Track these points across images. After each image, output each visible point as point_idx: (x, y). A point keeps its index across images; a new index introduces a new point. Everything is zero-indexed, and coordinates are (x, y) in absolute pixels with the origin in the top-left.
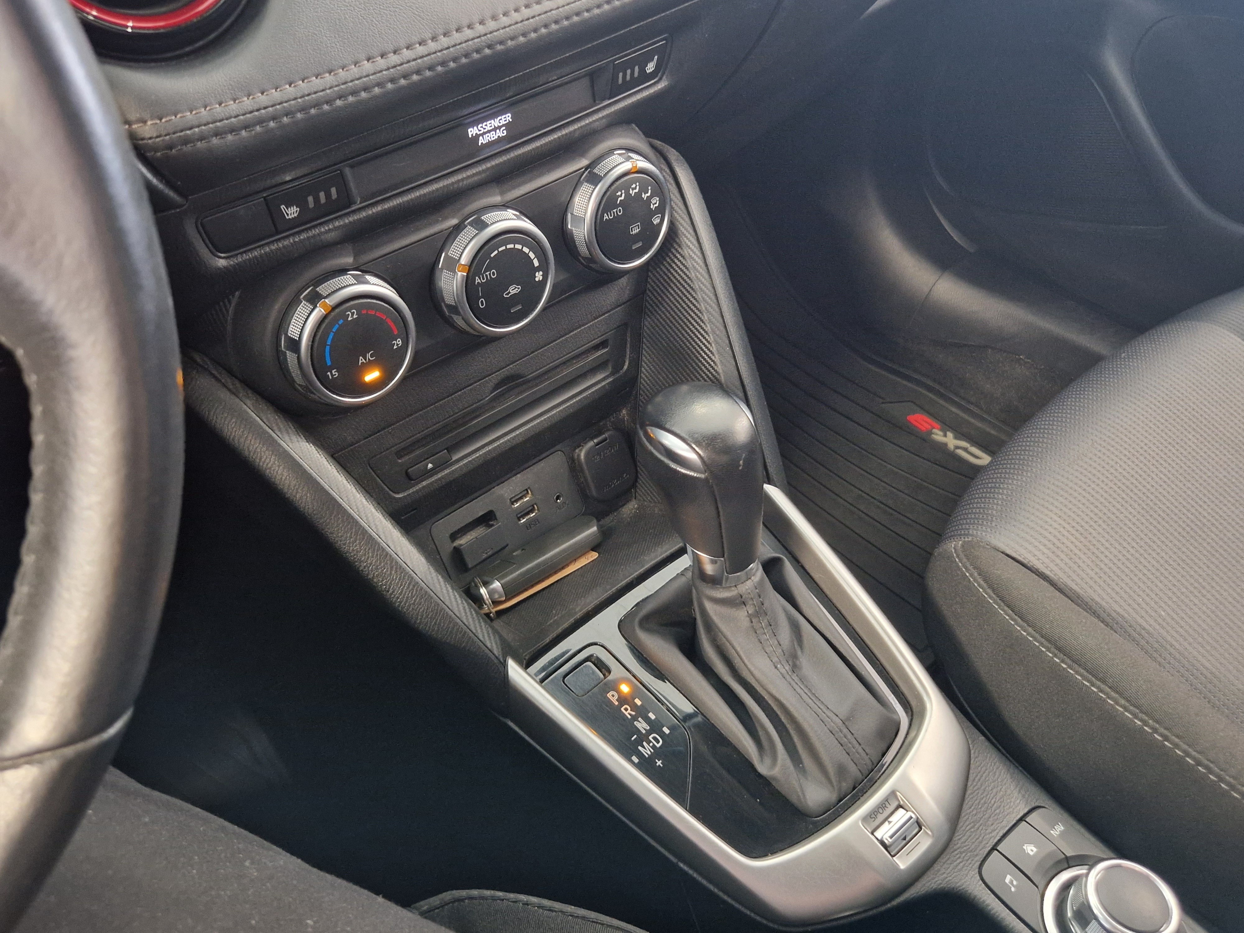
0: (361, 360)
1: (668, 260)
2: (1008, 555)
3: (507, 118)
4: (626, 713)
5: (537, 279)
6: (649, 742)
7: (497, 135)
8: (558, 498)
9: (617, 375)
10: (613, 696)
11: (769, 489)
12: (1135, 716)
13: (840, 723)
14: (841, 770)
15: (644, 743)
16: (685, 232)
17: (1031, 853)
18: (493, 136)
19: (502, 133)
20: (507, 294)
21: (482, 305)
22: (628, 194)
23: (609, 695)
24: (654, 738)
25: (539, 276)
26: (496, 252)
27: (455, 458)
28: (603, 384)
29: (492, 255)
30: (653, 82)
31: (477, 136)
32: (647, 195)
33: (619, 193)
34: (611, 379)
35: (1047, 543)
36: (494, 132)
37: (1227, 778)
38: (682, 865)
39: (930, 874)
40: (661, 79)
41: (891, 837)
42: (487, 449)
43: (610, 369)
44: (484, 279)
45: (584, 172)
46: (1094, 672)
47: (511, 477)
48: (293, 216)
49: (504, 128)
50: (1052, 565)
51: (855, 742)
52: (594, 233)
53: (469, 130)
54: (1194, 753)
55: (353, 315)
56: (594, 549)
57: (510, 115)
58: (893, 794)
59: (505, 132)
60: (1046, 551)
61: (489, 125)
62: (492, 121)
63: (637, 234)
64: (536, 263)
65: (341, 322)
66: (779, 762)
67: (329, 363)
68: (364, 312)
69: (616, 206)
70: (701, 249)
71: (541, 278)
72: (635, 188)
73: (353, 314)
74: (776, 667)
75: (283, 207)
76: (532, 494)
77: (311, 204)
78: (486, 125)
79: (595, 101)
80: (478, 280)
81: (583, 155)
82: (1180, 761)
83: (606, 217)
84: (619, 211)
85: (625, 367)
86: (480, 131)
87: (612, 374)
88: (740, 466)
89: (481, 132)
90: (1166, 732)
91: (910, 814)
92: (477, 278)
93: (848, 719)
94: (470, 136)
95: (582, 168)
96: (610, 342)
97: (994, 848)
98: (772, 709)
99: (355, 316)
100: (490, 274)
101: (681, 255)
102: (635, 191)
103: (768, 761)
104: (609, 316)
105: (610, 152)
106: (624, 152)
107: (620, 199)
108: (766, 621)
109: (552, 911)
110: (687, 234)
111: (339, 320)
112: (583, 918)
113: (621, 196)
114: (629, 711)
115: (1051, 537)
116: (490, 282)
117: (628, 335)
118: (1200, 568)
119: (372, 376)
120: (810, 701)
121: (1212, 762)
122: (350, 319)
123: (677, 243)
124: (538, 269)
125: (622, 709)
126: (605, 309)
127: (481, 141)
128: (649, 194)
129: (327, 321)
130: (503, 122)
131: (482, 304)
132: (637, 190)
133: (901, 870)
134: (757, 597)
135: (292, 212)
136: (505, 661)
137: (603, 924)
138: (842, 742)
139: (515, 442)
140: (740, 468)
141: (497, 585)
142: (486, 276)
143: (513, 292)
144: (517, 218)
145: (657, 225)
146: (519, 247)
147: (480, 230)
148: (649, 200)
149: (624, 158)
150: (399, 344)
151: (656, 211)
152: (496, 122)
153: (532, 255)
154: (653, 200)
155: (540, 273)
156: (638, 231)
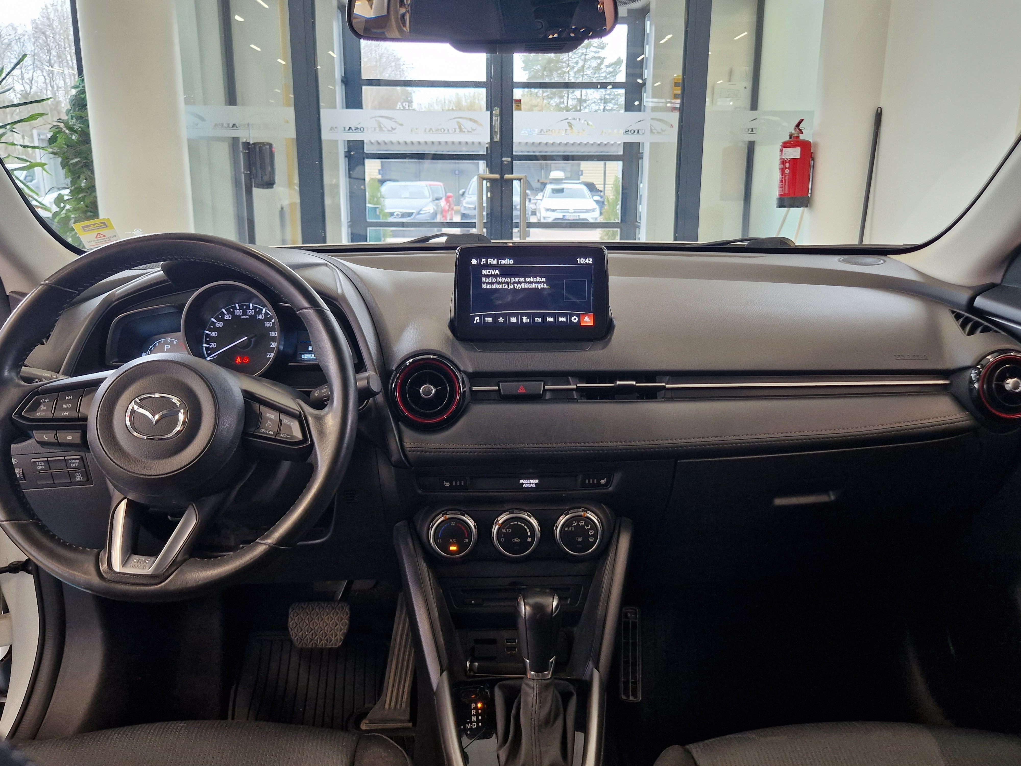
0: (451, 540)
5: (530, 541)
18: (530, 486)
19: (534, 486)
20: (514, 541)
21: (503, 542)
22: (578, 524)
25: (529, 539)
26: (513, 523)
29: (511, 524)
30: (605, 488)
31: (523, 484)
32: (588, 527)
33: (574, 522)
36: (530, 484)
40: (609, 488)
44: (505, 531)
45: (565, 511)
48: (447, 486)
49: (535, 484)
52: (560, 534)
53: (520, 480)
55: (453, 524)
57: (538, 480)
64: (529, 534)
65: (448, 524)
67: (439, 538)
68: (458, 525)
69: (572, 527)
75: (444, 482)
77: (454, 484)
78: (528, 481)
80: (503, 530)
81: (566, 504)
83: (566, 529)
84: (573, 529)
86: (524, 482)
94: (520, 482)
95: (564, 509)
100: (508, 530)
102: (582, 524)
105: (579, 507)
107: (574, 524)
116: (507, 533)
119: (453, 548)
122: (451, 525)
124: (529, 537)
127: (524, 485)
129: (443, 523)
130: (535, 482)
131: (503, 540)
135: (447, 484)
141: (476, 664)
143: (516, 541)
144: (528, 515)
145: (591, 542)
146: (523, 525)
147: (510, 514)
148: (588, 530)
149: (583, 511)
150: (467, 541)
151: (592, 536)
152: (532, 481)
153: (528, 530)
154: (591, 531)
155: (530, 539)
156: (581, 541)
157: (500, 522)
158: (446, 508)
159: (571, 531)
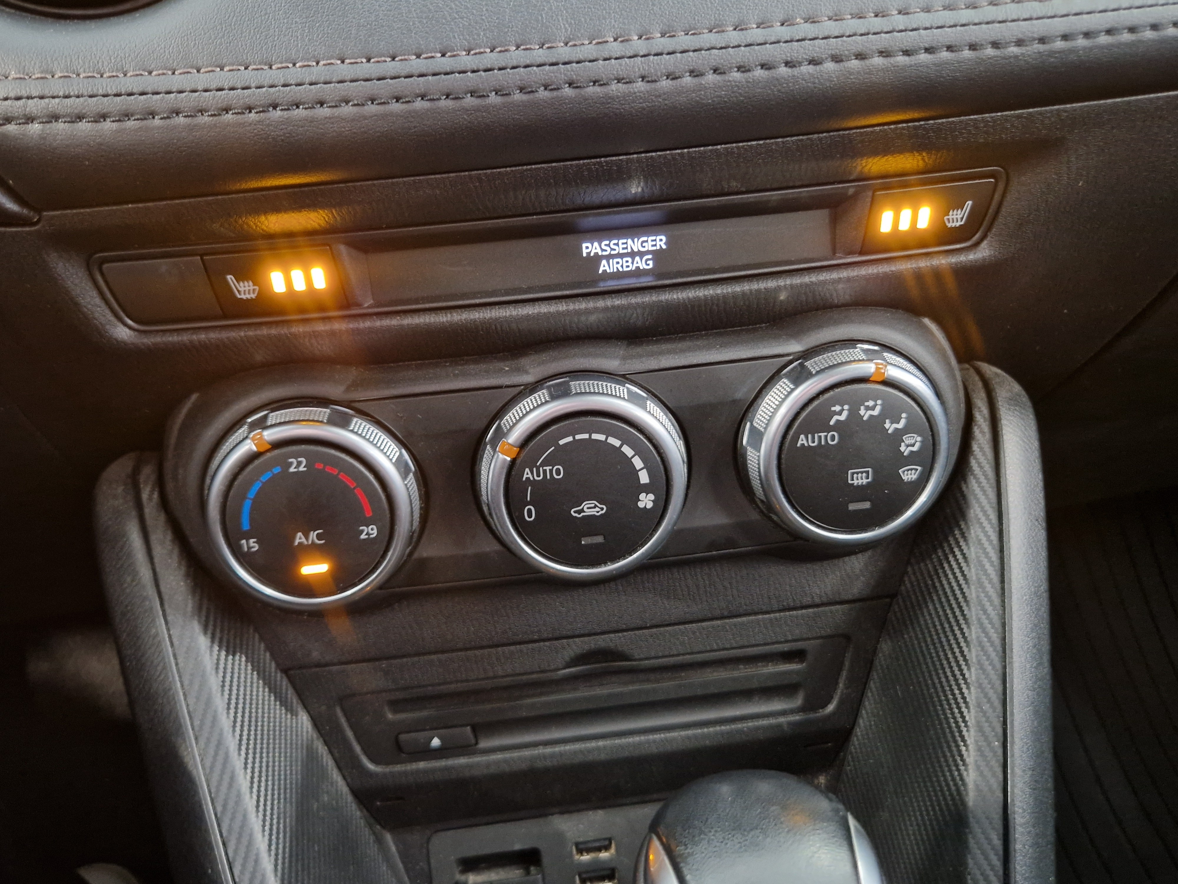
0: (299, 538)
1: (940, 554)
3: (658, 243)
5: (641, 505)
7: (635, 265)
9: (812, 716)
16: (980, 515)
18: (627, 265)
19: (645, 264)
20: (579, 512)
21: (530, 516)
22: (854, 413)
25: (646, 501)
26: (570, 439)
27: (484, 744)
28: (782, 720)
29: (562, 442)
30: (958, 246)
31: (598, 259)
32: (895, 426)
33: (837, 408)
34: (797, 718)
36: (630, 259)
40: (977, 244)
42: (541, 750)
43: (798, 701)
44: (538, 476)
45: (791, 362)
47: (587, 809)
48: (249, 296)
49: (650, 257)
52: (774, 462)
53: (584, 245)
55: (298, 466)
57: (664, 238)
59: (651, 263)
61: (621, 246)
62: (630, 241)
63: (861, 487)
64: (644, 478)
65: (277, 470)
67: (246, 526)
68: (320, 466)
69: (829, 429)
70: (1002, 550)
71: (650, 505)
72: (873, 408)
73: (299, 464)
75: (232, 277)
76: (617, 850)
78: (617, 244)
79: (834, 253)
80: (527, 474)
81: (796, 335)
83: (802, 440)
84: (832, 438)
85: (831, 708)
86: (603, 250)
87: (802, 709)
89: (604, 253)
92: (527, 470)
94: (585, 255)
95: (788, 355)
96: (810, 657)
99: (302, 469)
100: (551, 471)
102: (870, 412)
104: (814, 613)
105: (851, 342)
106: (876, 348)
107: (836, 418)
110: (983, 519)
111: (274, 466)
113: (840, 413)
116: (549, 483)
117: (848, 656)
119: (315, 568)
122: (292, 470)
123: (961, 530)
124: (646, 488)
126: (807, 600)
127: (604, 267)
128: (901, 425)
129: (257, 462)
130: (648, 246)
131: (530, 512)
132: (876, 412)
135: (246, 290)
139: (590, 758)
142: (545, 472)
143: (588, 512)
144: (633, 398)
145: (911, 483)
146: (615, 442)
147: (554, 397)
148: (899, 435)
149: (870, 356)
150: (374, 533)
151: (913, 459)
152: (635, 244)
153: (638, 463)
154: (908, 439)
155: (651, 497)
156: (865, 481)
157: (515, 436)
158: (254, 400)
159: (823, 449)
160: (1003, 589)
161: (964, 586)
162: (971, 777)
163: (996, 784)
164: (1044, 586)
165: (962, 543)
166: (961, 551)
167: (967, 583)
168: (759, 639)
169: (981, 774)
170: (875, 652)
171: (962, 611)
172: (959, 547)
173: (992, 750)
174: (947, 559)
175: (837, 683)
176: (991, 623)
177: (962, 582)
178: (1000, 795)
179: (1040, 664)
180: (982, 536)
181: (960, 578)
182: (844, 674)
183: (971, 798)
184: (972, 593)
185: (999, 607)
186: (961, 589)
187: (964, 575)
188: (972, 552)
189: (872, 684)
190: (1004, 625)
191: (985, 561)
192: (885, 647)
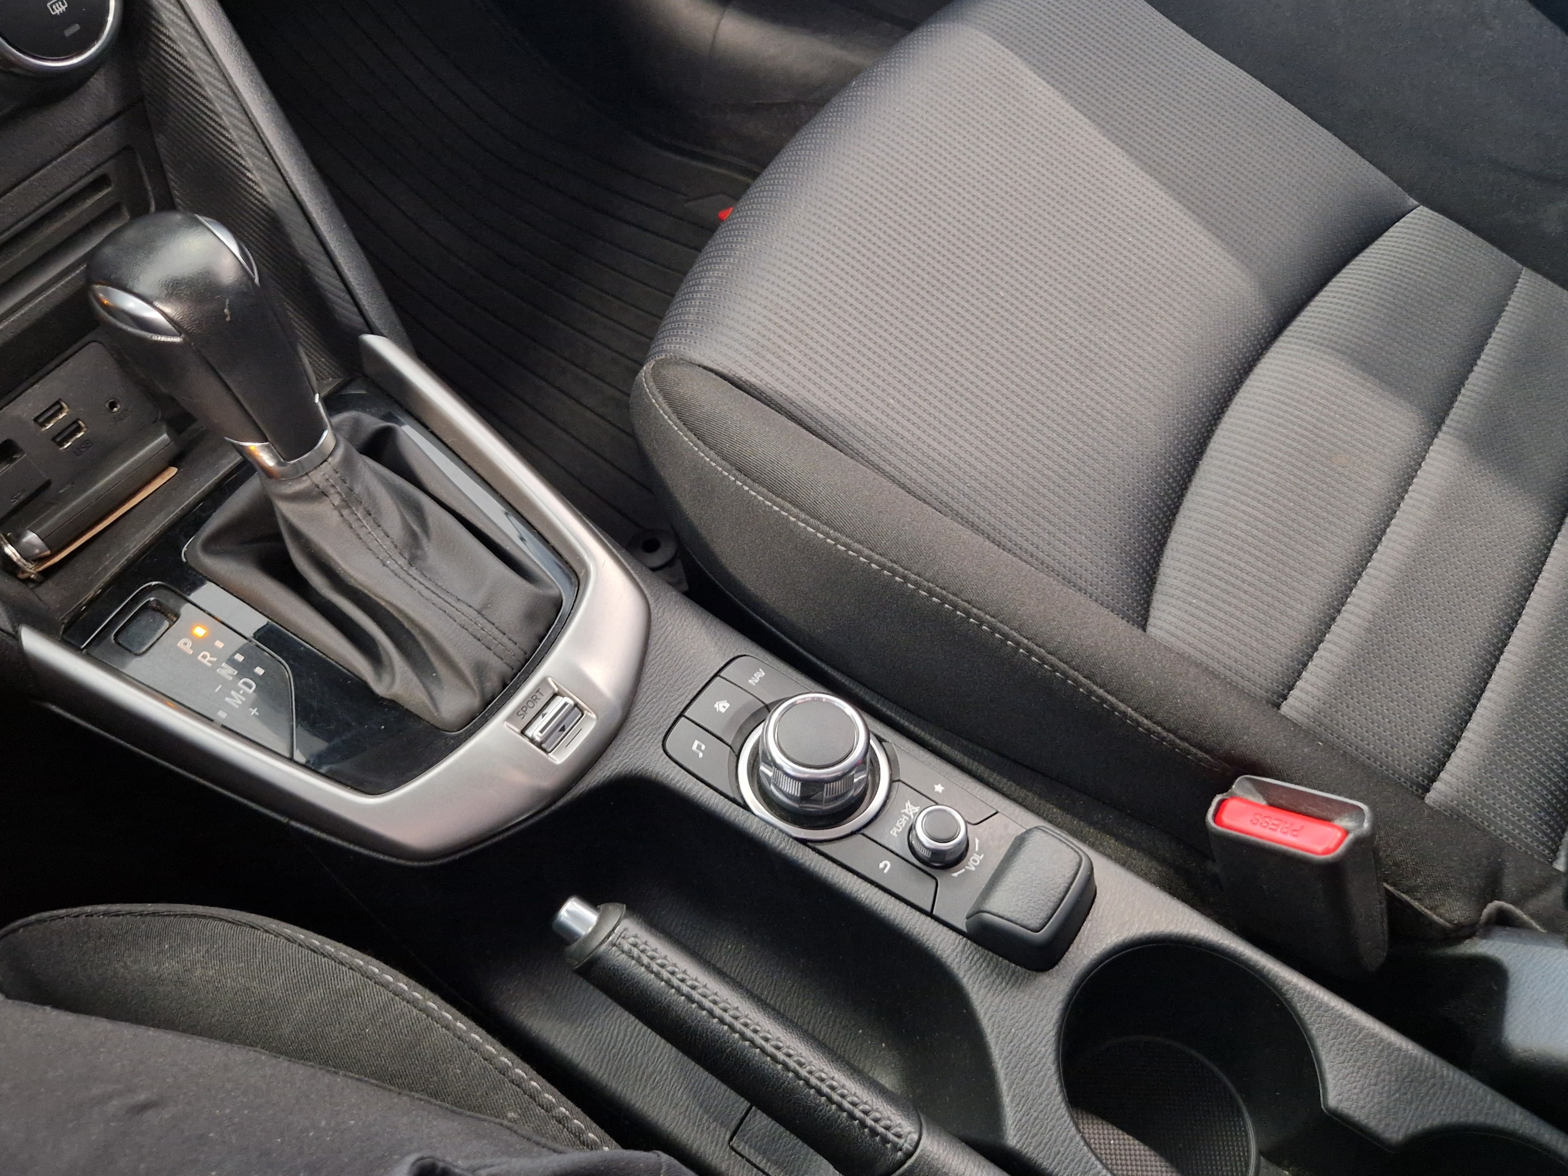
2: (705, 368)
4: (205, 661)
6: (238, 690)
8: (113, 405)
10: (185, 644)
11: (372, 340)
12: (817, 529)
13: (474, 614)
14: (480, 670)
15: (233, 693)
17: (723, 710)
23: (180, 644)
24: (245, 683)
35: (749, 343)
37: (913, 576)
38: (294, 823)
39: (603, 762)
41: (541, 732)
46: (775, 488)
47: (26, 389)
50: (757, 370)
51: (496, 632)
54: (877, 557)
56: (173, 463)
58: (544, 681)
60: (748, 353)
63: (64, 14)
66: (398, 677)
74: (384, 565)
76: (70, 407)
82: (866, 569)
88: (226, 316)
90: (848, 541)
91: (566, 699)
93: (485, 606)
96: (113, 178)
97: (681, 715)
98: (392, 616)
101: (168, 37)
103: (386, 678)
104: (93, 140)
108: (361, 509)
109: (118, 915)
112: (154, 914)
114: (209, 658)
115: (755, 335)
117: (140, 162)
118: (937, 338)
120: (433, 596)
121: (895, 562)
123: (154, 19)
125: (200, 657)
133: (558, 767)
134: (340, 482)
136: (17, 632)
137: (176, 916)
138: (479, 636)
140: (228, 319)
141: (31, 537)
156: (64, 8)
160: (208, 50)
161: (182, 61)
162: (264, 189)
163: (281, 185)
164: (235, 36)
165: (162, 29)
166: (165, 35)
167: (183, 57)
168: (66, 180)
169: (269, 183)
170: (155, 149)
171: (192, 80)
172: (162, 33)
173: (266, 164)
174: (159, 46)
175: (145, 189)
176: (215, 79)
177: (180, 59)
178: (286, 189)
179: (262, 93)
180: (172, 17)
181: (176, 56)
182: (146, 178)
183: (272, 202)
184: (191, 63)
185: (214, 65)
186: (182, 64)
187: (178, 53)
188: (173, 32)
189: (170, 175)
190: (224, 76)
191: (185, 35)
192: (161, 140)
